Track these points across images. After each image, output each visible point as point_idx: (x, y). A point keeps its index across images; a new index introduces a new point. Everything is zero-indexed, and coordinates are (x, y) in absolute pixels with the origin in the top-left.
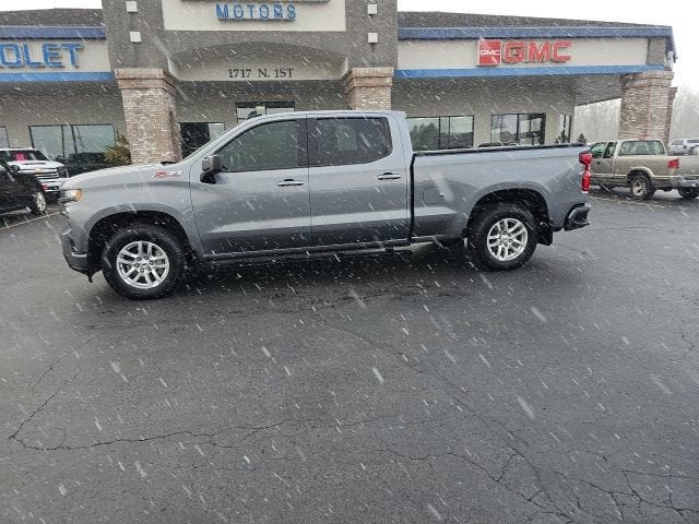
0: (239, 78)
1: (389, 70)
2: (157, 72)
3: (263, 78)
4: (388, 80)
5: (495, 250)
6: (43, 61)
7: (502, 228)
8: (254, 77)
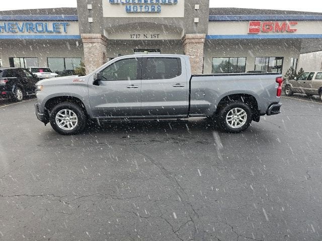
0: (135, 39)
1: (203, 35)
2: (99, 35)
3: (145, 39)
4: (203, 40)
5: (230, 122)
6: (53, 30)
7: (234, 112)
8: (142, 38)
